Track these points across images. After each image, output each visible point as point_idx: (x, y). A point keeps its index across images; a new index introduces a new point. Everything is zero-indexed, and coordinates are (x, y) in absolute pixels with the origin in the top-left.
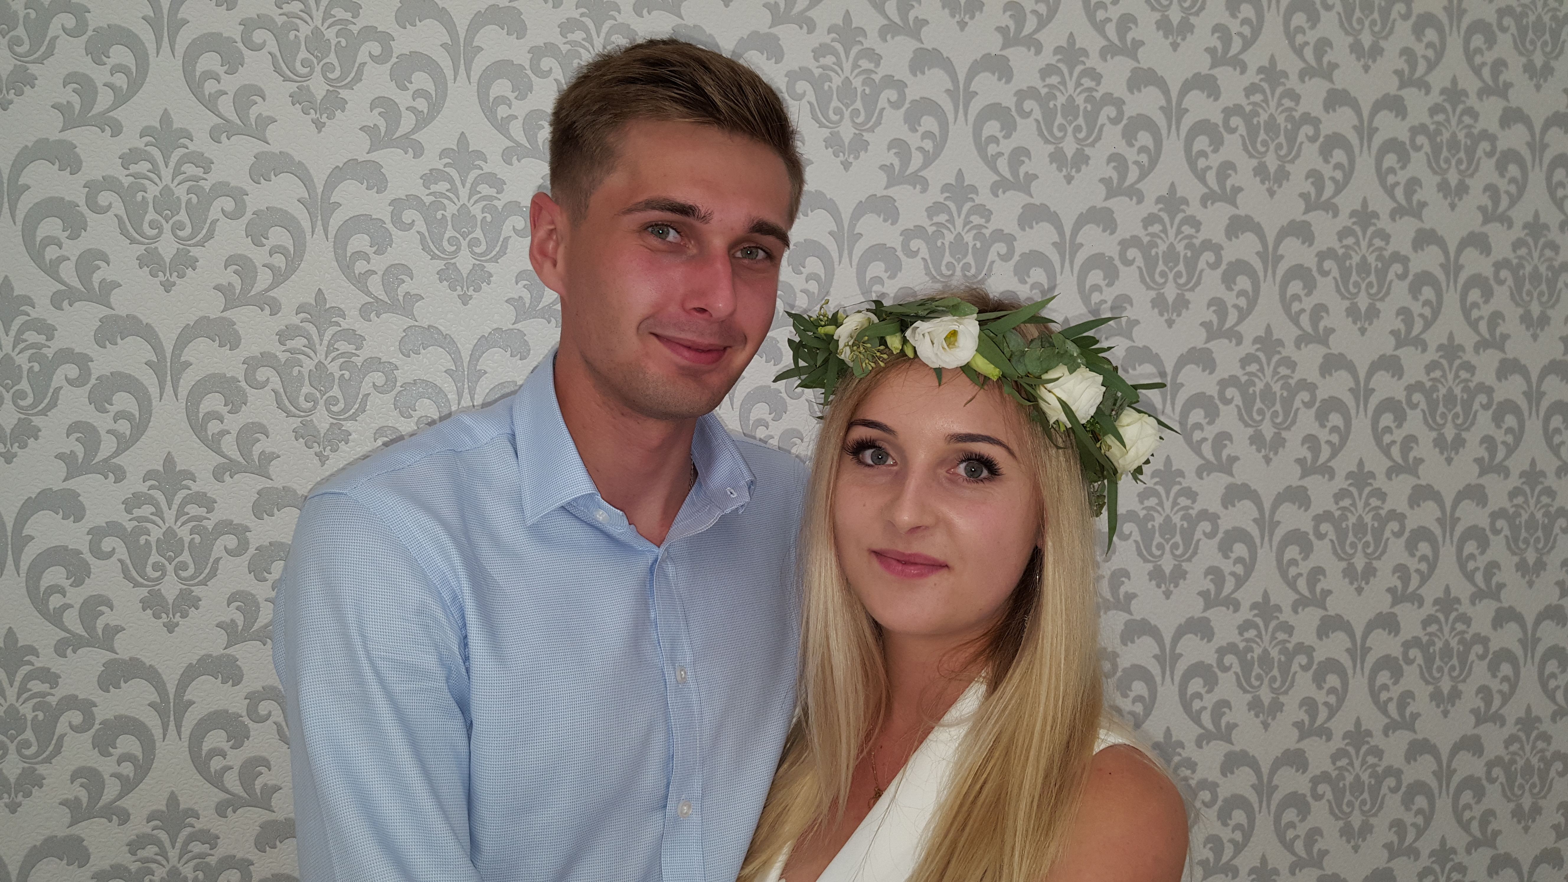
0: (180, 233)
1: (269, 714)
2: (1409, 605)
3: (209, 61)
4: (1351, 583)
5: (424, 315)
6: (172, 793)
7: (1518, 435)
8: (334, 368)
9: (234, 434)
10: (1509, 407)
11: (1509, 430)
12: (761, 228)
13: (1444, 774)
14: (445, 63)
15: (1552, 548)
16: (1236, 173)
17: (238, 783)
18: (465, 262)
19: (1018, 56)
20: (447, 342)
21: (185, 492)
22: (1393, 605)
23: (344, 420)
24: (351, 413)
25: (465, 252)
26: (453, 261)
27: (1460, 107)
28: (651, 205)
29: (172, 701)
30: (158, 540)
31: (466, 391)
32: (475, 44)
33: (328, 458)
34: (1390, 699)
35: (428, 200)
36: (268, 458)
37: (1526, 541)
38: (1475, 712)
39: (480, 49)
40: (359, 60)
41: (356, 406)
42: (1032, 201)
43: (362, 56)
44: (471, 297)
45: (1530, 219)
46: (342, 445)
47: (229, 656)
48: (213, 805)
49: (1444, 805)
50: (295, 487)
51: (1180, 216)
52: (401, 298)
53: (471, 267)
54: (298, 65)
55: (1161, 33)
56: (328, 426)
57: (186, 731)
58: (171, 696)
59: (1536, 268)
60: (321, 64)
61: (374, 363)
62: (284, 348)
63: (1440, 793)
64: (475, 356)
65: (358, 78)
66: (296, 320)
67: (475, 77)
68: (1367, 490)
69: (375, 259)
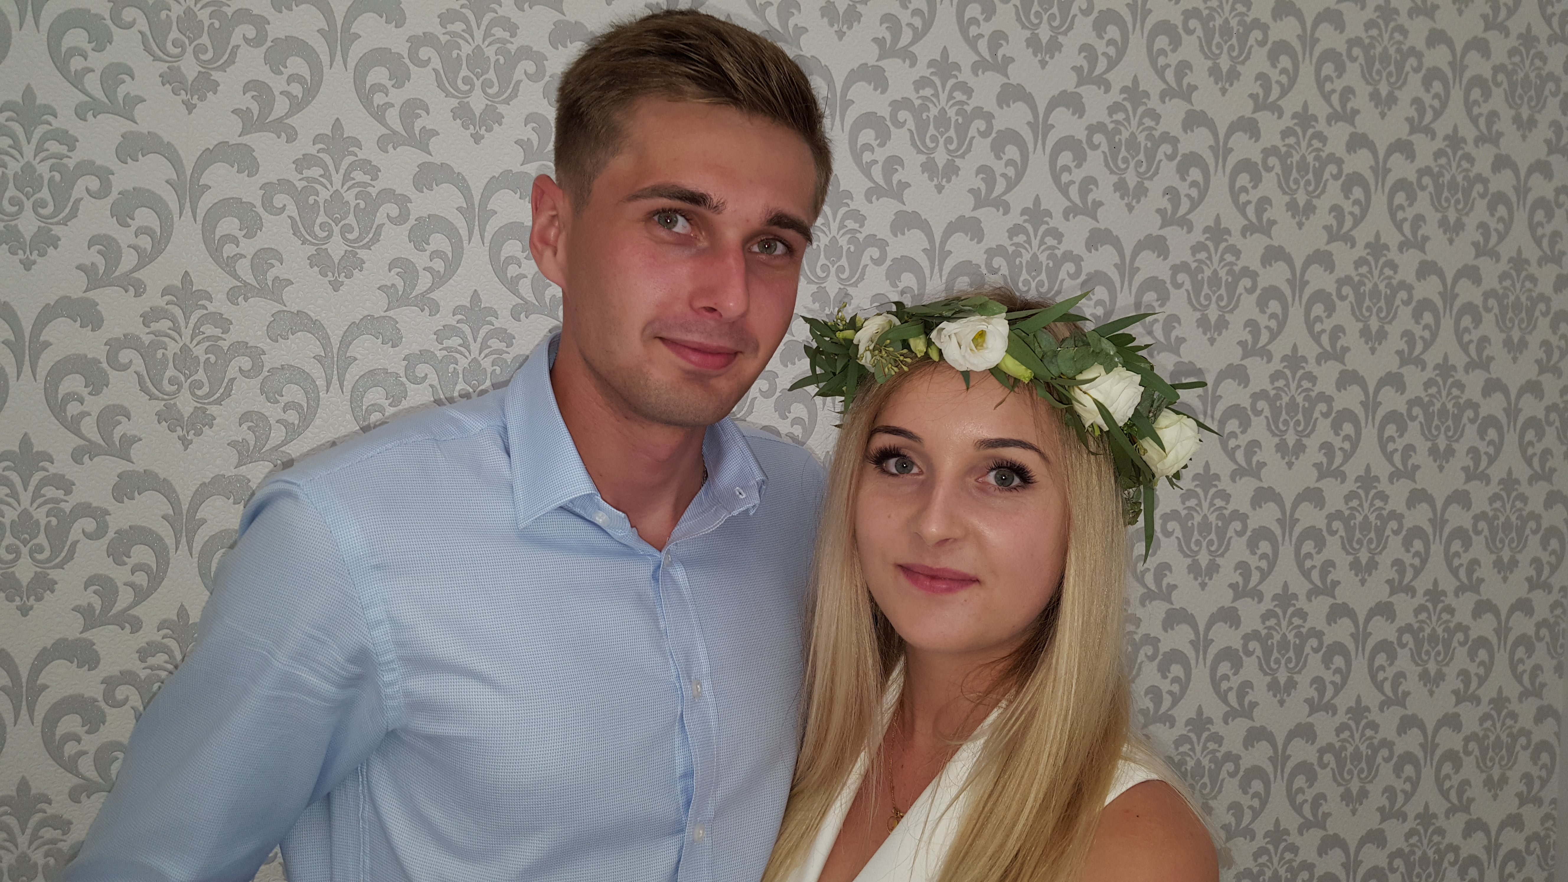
0: (43, 212)
1: (127, 699)
2: (1249, 600)
3: (76, 38)
4: (1196, 579)
5: (293, 299)
6: (23, 778)
7: (1355, 442)
8: (199, 351)
9: (95, 415)
10: (1347, 415)
11: (1347, 438)
12: (780, 220)
13: (1279, 759)
14: (321, 48)
15: (1384, 548)
16: (1097, 187)
17: (93, 768)
18: (337, 248)
19: (893, 67)
20: (315, 327)
21: (42, 474)
22: (1235, 600)
23: (209, 404)
24: (216, 397)
25: (337, 237)
26: (324, 247)
27: (1310, 131)
28: (657, 191)
29: (24, 684)
30: (13, 522)
31: (335, 377)
32: (352, 31)
33: (191, 442)
34: (1230, 689)
35: (300, 185)
36: (129, 441)
37: (1360, 542)
38: (1309, 701)
39: (357, 36)
40: (233, 42)
41: (221, 391)
42: (904, 208)
43: (236, 38)
44: (342, 283)
45: (1372, 239)
46: (206, 429)
47: (85, 640)
48: (67, 791)
49: (1278, 789)
50: (157, 470)
51: (1043, 228)
52: (270, 283)
53: (343, 253)
54: (169, 45)
55: (1030, 50)
56: (191, 410)
57: (39, 715)
58: (24, 680)
59: (1376, 285)
60: (193, 45)
61: (241, 348)
62: (148, 330)
63: (1275, 777)
64: (346, 342)
65: (231, 61)
66: (161, 302)
67: (352, 64)
68: (1213, 491)
69: (243, 242)
